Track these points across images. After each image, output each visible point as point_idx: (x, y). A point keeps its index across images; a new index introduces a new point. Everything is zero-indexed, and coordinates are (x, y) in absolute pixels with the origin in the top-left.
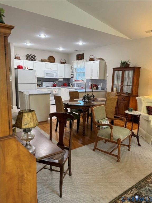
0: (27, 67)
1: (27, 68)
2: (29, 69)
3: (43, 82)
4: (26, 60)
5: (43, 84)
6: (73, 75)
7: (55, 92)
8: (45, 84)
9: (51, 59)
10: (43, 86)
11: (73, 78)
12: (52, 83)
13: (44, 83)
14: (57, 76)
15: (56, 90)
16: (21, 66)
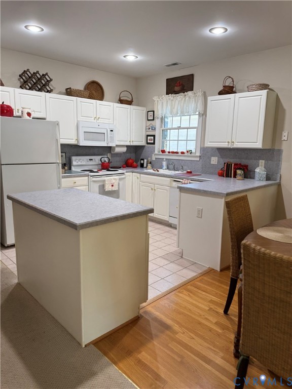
0: (26, 111)
1: (29, 114)
2: (33, 118)
3: (74, 158)
4: (21, 87)
5: (74, 163)
6: (154, 136)
7: (110, 187)
8: (79, 163)
9: (94, 91)
10: (73, 169)
11: (154, 143)
12: (97, 159)
13: (76, 161)
14: (112, 138)
15: (114, 181)
16: (8, 107)
